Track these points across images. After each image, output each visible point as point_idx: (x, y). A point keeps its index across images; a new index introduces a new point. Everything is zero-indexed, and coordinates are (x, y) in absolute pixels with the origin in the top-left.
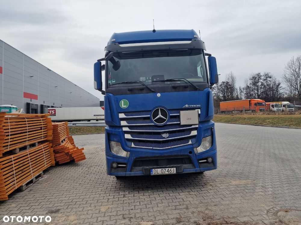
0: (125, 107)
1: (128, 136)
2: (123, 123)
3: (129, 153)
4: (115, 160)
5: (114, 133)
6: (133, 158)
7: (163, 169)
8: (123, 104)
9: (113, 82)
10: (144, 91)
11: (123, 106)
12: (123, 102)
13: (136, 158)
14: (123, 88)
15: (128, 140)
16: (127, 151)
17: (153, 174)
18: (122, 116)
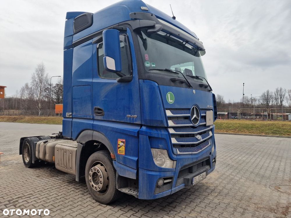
0: (172, 102)
1: (174, 141)
2: (171, 123)
3: (175, 162)
4: (163, 174)
5: (160, 137)
6: (179, 169)
7: (199, 175)
8: (170, 99)
9: (153, 66)
10: (184, 84)
11: (170, 101)
12: (169, 95)
13: (181, 168)
14: (166, 77)
15: (175, 145)
16: (174, 160)
17: (194, 183)
18: (169, 113)
